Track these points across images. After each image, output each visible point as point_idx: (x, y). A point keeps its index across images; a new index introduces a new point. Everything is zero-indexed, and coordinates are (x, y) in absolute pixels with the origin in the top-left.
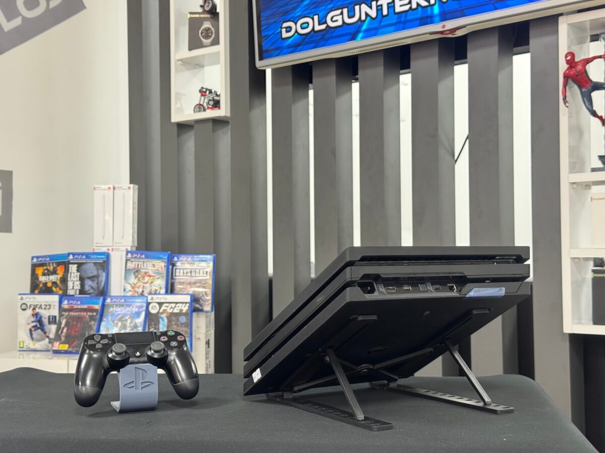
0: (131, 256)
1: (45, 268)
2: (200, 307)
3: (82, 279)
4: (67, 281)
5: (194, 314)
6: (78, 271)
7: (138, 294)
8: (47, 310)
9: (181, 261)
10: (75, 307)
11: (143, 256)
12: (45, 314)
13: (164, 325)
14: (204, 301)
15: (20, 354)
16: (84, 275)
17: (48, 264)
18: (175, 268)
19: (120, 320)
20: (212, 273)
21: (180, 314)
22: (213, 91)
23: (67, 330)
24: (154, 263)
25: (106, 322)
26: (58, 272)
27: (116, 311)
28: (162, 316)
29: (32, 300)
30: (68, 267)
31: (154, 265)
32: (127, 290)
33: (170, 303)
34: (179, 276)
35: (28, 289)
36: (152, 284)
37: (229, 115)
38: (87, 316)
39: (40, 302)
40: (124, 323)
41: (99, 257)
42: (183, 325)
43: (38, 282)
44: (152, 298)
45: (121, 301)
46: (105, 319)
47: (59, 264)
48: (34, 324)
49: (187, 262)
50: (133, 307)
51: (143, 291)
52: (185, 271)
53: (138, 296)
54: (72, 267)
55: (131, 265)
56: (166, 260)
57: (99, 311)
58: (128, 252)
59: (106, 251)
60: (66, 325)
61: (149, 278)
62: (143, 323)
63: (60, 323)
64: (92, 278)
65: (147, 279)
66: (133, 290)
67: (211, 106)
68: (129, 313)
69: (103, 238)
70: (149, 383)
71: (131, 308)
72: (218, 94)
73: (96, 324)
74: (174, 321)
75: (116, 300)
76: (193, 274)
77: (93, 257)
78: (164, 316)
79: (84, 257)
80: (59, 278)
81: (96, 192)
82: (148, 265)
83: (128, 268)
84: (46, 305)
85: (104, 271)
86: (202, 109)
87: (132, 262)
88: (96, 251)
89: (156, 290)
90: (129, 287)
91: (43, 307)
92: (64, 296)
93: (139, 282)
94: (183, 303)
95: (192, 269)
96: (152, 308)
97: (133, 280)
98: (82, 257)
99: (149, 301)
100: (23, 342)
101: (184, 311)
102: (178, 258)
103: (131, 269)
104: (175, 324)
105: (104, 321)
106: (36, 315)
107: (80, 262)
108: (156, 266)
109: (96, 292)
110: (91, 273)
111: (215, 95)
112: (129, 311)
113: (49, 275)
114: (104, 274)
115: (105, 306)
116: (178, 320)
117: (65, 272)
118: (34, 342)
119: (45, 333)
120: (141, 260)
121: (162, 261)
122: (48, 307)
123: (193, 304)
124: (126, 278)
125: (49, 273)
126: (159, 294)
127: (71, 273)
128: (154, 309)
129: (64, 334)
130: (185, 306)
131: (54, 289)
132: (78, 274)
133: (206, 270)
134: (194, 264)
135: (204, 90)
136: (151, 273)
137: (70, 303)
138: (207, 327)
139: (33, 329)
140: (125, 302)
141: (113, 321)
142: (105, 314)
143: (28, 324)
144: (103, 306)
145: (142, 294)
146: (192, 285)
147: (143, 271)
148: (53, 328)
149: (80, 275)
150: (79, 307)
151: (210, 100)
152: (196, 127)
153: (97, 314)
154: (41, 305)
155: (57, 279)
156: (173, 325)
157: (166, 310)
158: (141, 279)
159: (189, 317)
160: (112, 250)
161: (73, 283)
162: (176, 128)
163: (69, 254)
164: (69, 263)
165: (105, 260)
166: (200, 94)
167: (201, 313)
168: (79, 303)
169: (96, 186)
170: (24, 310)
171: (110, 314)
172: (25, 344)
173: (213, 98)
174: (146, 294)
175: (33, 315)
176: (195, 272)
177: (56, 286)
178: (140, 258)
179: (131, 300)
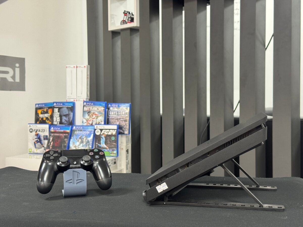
0: (86, 104)
1: (42, 110)
2: (123, 132)
3: (61, 116)
4: (53, 117)
5: (120, 136)
6: (59, 112)
7: (90, 124)
8: (43, 132)
9: (112, 106)
10: (57, 131)
11: (92, 104)
12: (42, 134)
13: (103, 141)
14: (125, 129)
15: (29, 156)
16: (62, 114)
17: (44, 108)
18: (109, 110)
19: (80, 138)
20: (129, 113)
21: (112, 135)
22: (131, 13)
23: (53, 143)
24: (98, 108)
25: (73, 139)
26: (49, 112)
27: (78, 134)
28: (102, 136)
29: (35, 127)
30: (54, 110)
31: (98, 109)
32: (84, 122)
33: (106, 129)
34: (112, 115)
35: (33, 121)
36: (97, 119)
37: (138, 25)
38: (63, 136)
39: (39, 128)
40: (82, 140)
41: (69, 104)
42: (113, 142)
43: (39, 118)
44: (97, 126)
45: (81, 128)
46: (72, 138)
47: (49, 108)
48: (36, 140)
49: (115, 107)
50: (87, 131)
51: (92, 123)
52: (115, 112)
53: (90, 126)
54: (55, 110)
55: (86, 109)
56: (104, 106)
57: (69, 133)
58: (84, 102)
59: (73, 101)
60: (53, 140)
61: (95, 116)
62: (92, 140)
63: (49, 140)
64: (66, 116)
65: (94, 116)
66: (87, 122)
67: (129, 21)
68: (84, 134)
69: (72, 94)
70: (81, 180)
71: (86, 132)
72: (133, 14)
73: (68, 140)
74: (108, 139)
75: (78, 127)
76: (119, 114)
77: (66, 104)
78: (103, 136)
79: (62, 104)
80: (49, 115)
81: (67, 69)
82: (95, 109)
83: (84, 110)
84: (42, 130)
85: (72, 112)
86: (125, 23)
87: (86, 107)
88: (68, 101)
89: (99, 122)
90: (85, 121)
91: (41, 131)
92: (52, 125)
93: (90, 118)
94: (113, 129)
95: (118, 111)
96: (97, 132)
97: (87, 117)
98: (61, 105)
99: (95, 128)
100: (31, 149)
101: (114, 134)
102: (111, 105)
103: (86, 111)
104: (109, 141)
105: (72, 139)
106: (37, 135)
107: (60, 107)
108: (99, 109)
109: (68, 123)
110: (65, 113)
111: (131, 15)
112: (85, 133)
113: (44, 114)
114: (72, 114)
115: (73, 131)
116: (110, 139)
117: (52, 112)
118: (37, 149)
119: (42, 144)
120: (91, 106)
121: (102, 107)
122: (43, 131)
123: (119, 130)
124: (83, 115)
125: (44, 113)
126: (101, 124)
127: (55, 113)
128: (98, 133)
129: (51, 145)
130: (114, 131)
131: (47, 121)
132: (59, 113)
133: (125, 112)
134: (119, 108)
135: (126, 12)
136: (96, 113)
137: (54, 129)
138: (127, 142)
139: (36, 142)
140: (83, 128)
141: (77, 139)
142: (72, 135)
143: (33, 139)
144: (72, 130)
145: (92, 125)
146: (118, 119)
147: (92, 112)
148: (46, 142)
149: (60, 114)
150: (59, 131)
151: (129, 18)
152: (122, 33)
153: (68, 135)
154: (40, 130)
155: (48, 116)
156: (108, 141)
157: (104, 133)
158: (91, 116)
159: (116, 137)
160: (76, 100)
161: (56, 118)
162: (111, 34)
163: (54, 103)
164: (54, 107)
165: (72, 106)
166: (123, 15)
167: (123, 135)
168: (59, 129)
169: (67, 66)
170: (31, 132)
171: (75, 135)
172: (32, 150)
173: (130, 16)
174: (94, 124)
175: (36, 135)
176: (120, 113)
177: (48, 119)
178: (90, 105)
179: (86, 128)
